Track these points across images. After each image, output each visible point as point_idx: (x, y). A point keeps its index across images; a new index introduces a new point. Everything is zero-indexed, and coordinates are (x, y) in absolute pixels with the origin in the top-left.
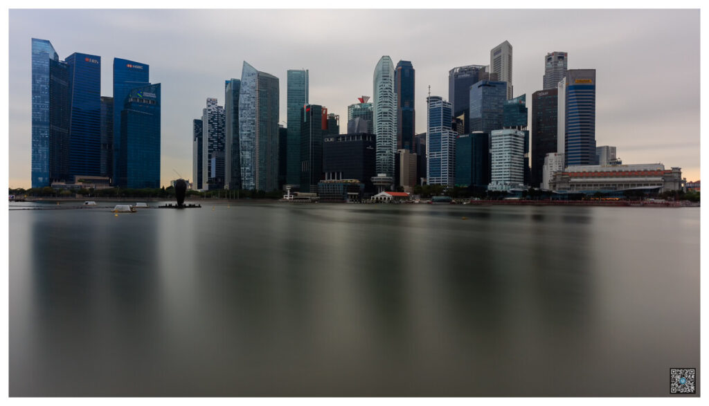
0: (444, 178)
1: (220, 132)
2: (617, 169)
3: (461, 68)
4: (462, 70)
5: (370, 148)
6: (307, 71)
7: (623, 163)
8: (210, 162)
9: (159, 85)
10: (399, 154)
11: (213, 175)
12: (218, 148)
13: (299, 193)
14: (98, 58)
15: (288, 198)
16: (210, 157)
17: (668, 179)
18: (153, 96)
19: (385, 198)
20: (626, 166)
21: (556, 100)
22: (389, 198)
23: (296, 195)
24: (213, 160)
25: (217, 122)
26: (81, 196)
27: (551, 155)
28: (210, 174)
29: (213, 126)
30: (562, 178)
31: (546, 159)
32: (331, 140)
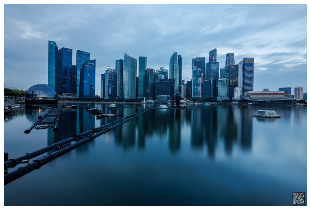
0: (199, 95)
1: (112, 78)
2: (267, 92)
3: (197, 58)
4: (197, 59)
5: (173, 84)
6: (146, 57)
7: (269, 90)
8: (109, 89)
9: (95, 60)
10: (181, 87)
11: (110, 93)
12: (111, 84)
13: (148, 100)
14: (71, 50)
15: (144, 102)
16: (109, 87)
17: (287, 96)
18: (93, 64)
19: (183, 102)
20: (271, 91)
21: (238, 70)
22: (185, 102)
23: (147, 101)
24: (110, 89)
25: (111, 75)
26: (68, 101)
27: (237, 88)
28: (108, 93)
29: (110, 76)
30: (247, 96)
31: (235, 89)
32: (158, 81)
